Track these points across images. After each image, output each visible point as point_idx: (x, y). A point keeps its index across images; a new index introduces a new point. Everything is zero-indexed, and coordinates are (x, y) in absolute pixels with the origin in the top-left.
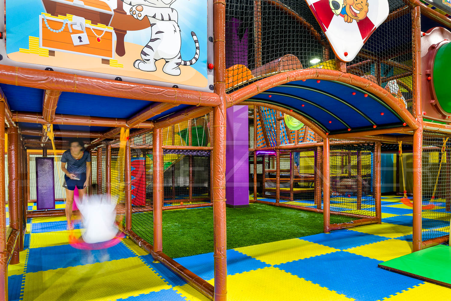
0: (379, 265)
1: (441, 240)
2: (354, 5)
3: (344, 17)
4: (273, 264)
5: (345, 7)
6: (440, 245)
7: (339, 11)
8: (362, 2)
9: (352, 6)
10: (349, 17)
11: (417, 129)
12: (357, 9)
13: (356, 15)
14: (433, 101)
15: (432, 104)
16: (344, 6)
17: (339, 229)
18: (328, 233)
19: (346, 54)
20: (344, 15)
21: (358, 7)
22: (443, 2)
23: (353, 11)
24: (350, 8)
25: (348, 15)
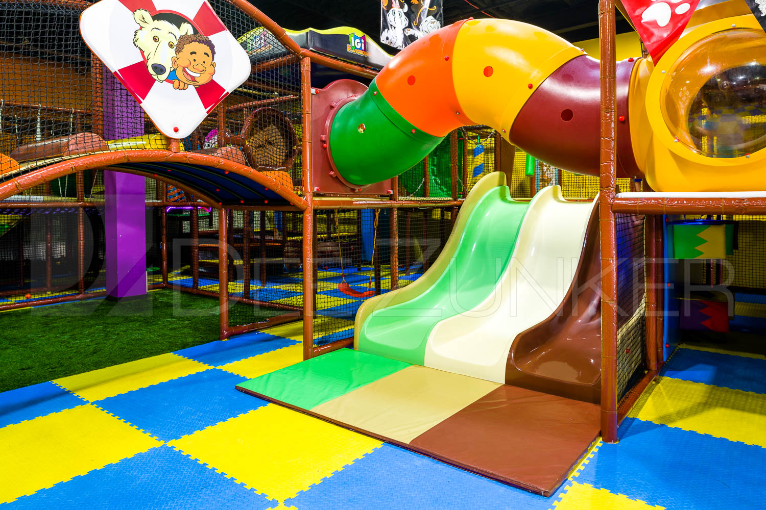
0: (236, 387)
1: (345, 342)
2: (191, 67)
3: (173, 83)
4: (91, 401)
5: (175, 70)
6: (344, 348)
7: (164, 77)
8: (204, 62)
9: (186, 69)
10: (181, 83)
11: (305, 210)
12: (197, 71)
13: (193, 79)
14: (332, 173)
15: (331, 176)
16: (172, 69)
17: (245, 333)
18: (226, 340)
19: (176, 130)
20: (174, 81)
21: (197, 69)
22: (348, 50)
23: (188, 74)
24: (184, 70)
25: (179, 80)
